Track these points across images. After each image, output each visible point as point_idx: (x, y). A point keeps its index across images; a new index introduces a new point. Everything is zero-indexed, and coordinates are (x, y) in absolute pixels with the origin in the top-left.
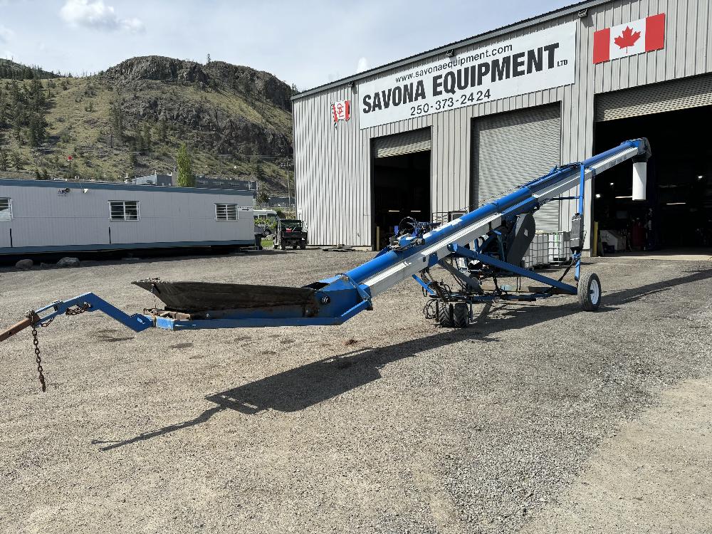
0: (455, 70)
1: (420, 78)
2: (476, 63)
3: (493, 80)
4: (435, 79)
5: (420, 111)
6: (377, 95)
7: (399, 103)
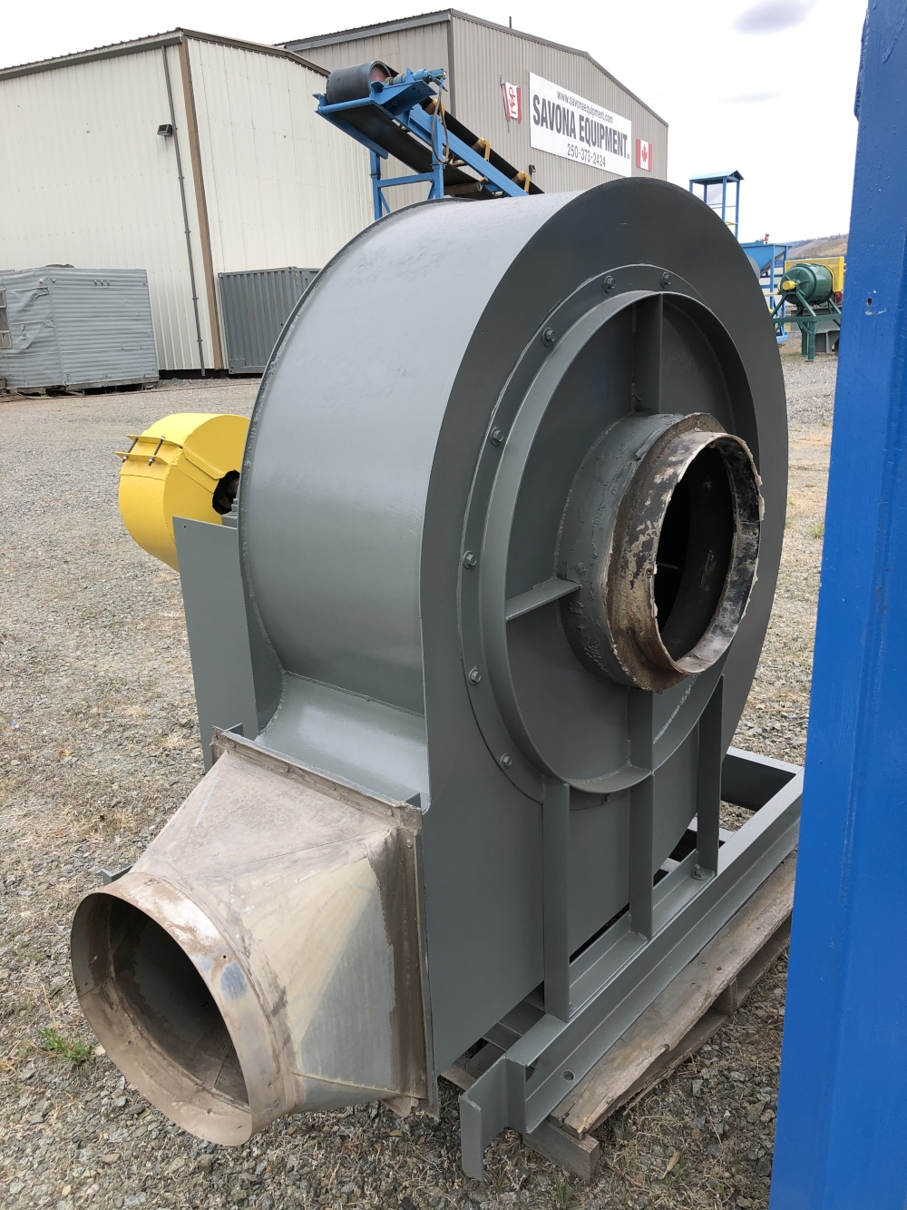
0: (590, 117)
4: (581, 118)
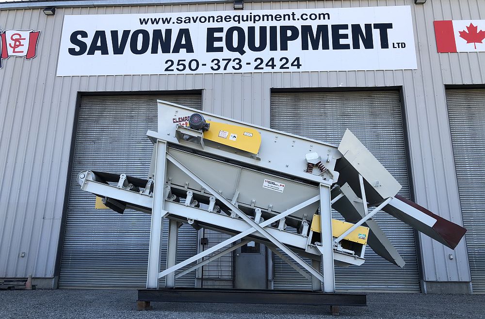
0: (245, 26)
1: (184, 26)
2: (278, 24)
3: (305, 47)
5: (181, 67)
6: (100, 34)
7: (144, 50)
